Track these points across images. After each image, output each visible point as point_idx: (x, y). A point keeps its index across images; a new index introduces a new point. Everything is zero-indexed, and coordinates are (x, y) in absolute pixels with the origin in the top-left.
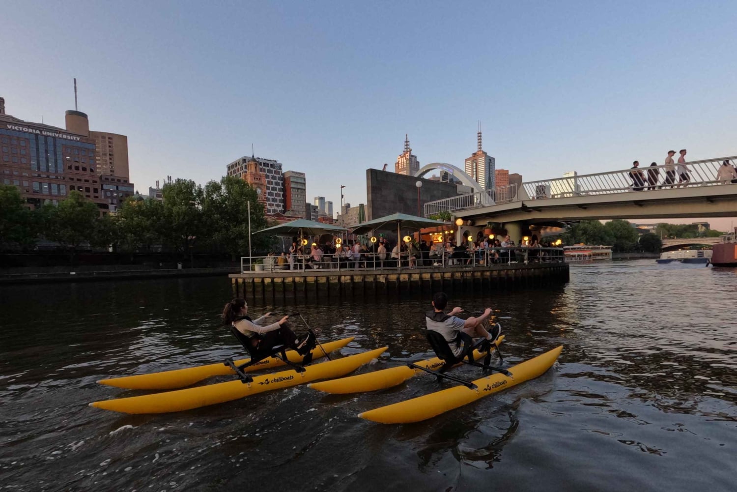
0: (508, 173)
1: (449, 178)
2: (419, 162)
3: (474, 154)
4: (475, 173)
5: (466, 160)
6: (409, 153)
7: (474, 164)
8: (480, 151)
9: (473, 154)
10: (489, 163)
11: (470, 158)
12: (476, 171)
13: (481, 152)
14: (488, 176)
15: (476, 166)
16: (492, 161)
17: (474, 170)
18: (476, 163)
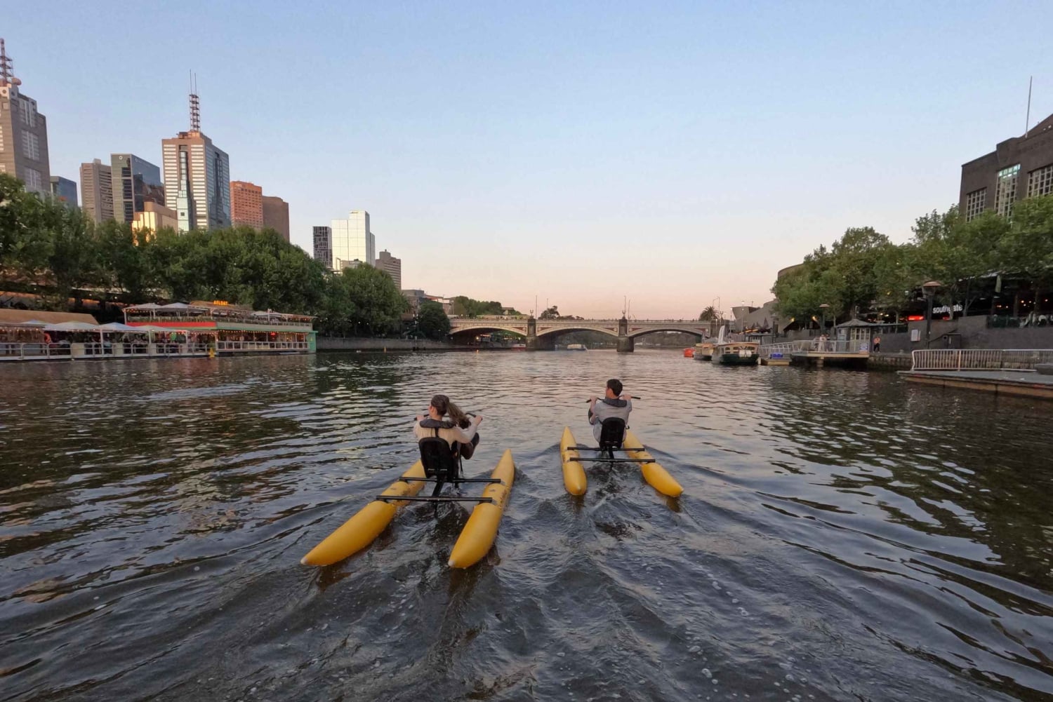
0: (261, 193)
1: (132, 174)
2: (44, 118)
3: (184, 135)
4: (184, 171)
5: (165, 142)
6: (10, 86)
7: (183, 155)
8: (197, 132)
9: (181, 133)
10: (216, 160)
11: (173, 139)
12: (187, 169)
13: (198, 135)
14: (213, 186)
15: (187, 158)
16: (222, 157)
17: (184, 166)
18: (187, 153)
